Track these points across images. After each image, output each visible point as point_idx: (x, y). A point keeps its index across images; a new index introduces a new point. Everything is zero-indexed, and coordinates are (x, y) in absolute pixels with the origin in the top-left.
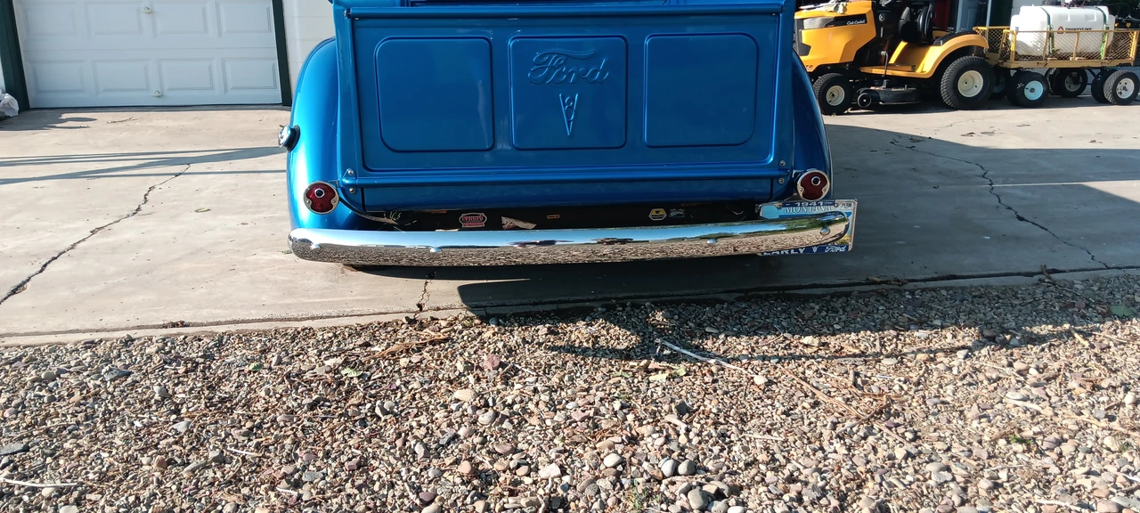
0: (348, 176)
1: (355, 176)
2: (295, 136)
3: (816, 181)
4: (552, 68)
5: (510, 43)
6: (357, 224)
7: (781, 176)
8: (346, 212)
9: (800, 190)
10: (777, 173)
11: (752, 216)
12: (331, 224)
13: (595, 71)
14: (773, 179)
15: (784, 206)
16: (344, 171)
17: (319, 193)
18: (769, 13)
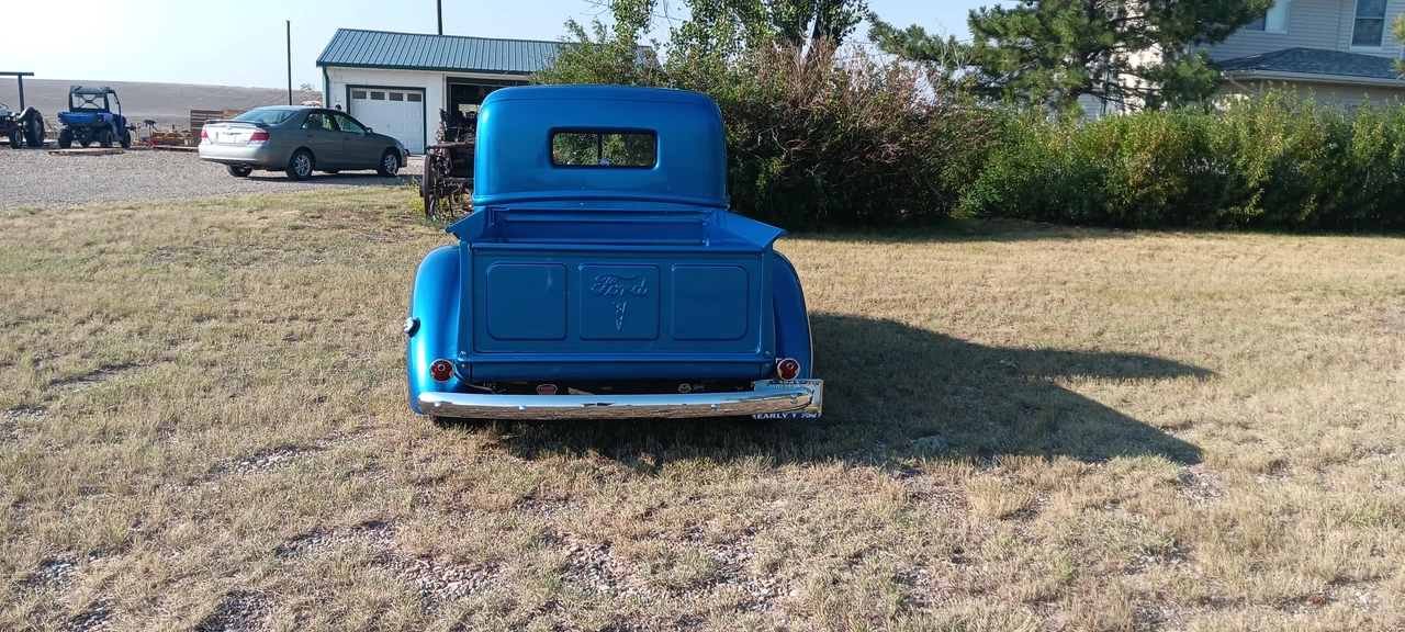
0: (462, 356)
1: (467, 356)
2: (417, 325)
3: (790, 366)
4: (608, 285)
5: (580, 268)
6: (462, 388)
7: (766, 362)
8: (455, 381)
9: (780, 372)
10: (763, 360)
11: (748, 388)
12: (442, 389)
13: (637, 289)
14: (761, 364)
15: (771, 383)
16: (459, 352)
17: (442, 368)
18: (755, 253)
